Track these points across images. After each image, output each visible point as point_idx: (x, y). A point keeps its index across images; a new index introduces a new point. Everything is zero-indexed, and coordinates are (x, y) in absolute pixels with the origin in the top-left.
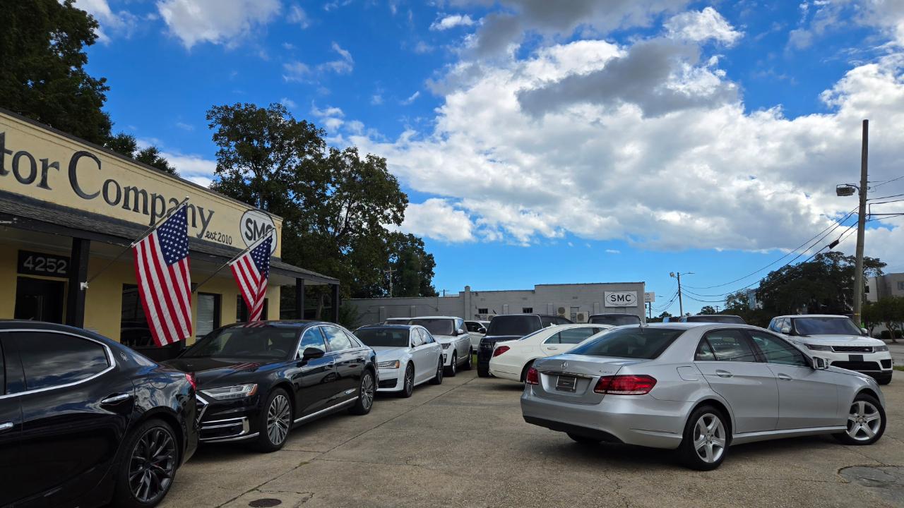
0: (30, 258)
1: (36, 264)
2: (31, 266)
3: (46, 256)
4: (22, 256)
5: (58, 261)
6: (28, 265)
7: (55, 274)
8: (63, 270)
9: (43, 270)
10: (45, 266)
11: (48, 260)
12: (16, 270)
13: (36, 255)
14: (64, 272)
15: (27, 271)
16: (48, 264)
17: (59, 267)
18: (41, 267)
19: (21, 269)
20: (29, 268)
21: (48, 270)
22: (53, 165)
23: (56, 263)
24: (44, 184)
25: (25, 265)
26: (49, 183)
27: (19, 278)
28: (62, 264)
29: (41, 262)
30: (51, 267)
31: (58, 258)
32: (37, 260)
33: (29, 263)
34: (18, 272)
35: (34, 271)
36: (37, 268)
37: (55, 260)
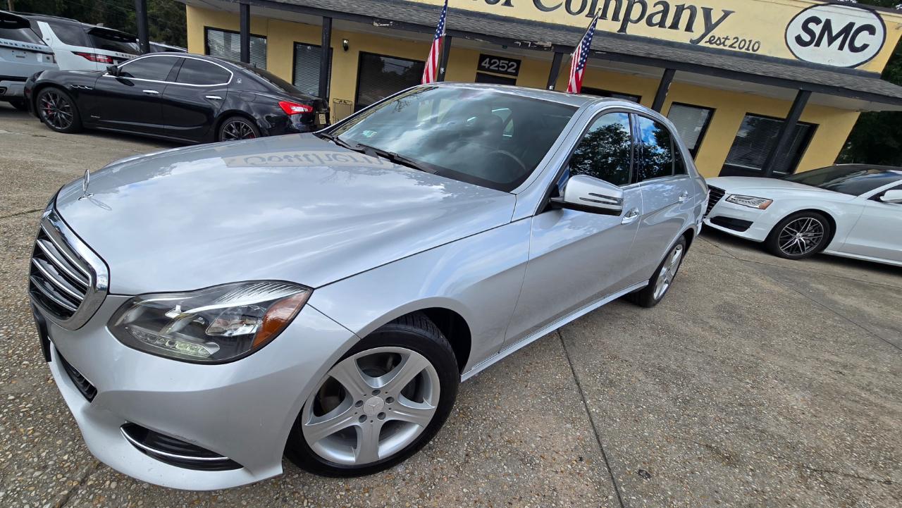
0: (488, 60)
1: (491, 64)
2: (487, 65)
3: (500, 59)
4: (483, 58)
5: (509, 62)
7: (506, 72)
8: (514, 69)
9: (497, 69)
10: (498, 66)
11: (502, 61)
12: (476, 67)
13: (491, 57)
14: (514, 71)
15: (484, 68)
16: (501, 65)
17: (509, 67)
18: (495, 67)
19: (480, 67)
20: (485, 66)
21: (500, 68)
23: (507, 64)
25: (483, 64)
27: (478, 73)
28: (513, 65)
29: (495, 63)
30: (503, 67)
31: (510, 60)
32: (492, 62)
33: (485, 64)
34: (478, 69)
35: (489, 70)
36: (492, 67)
37: (507, 62)
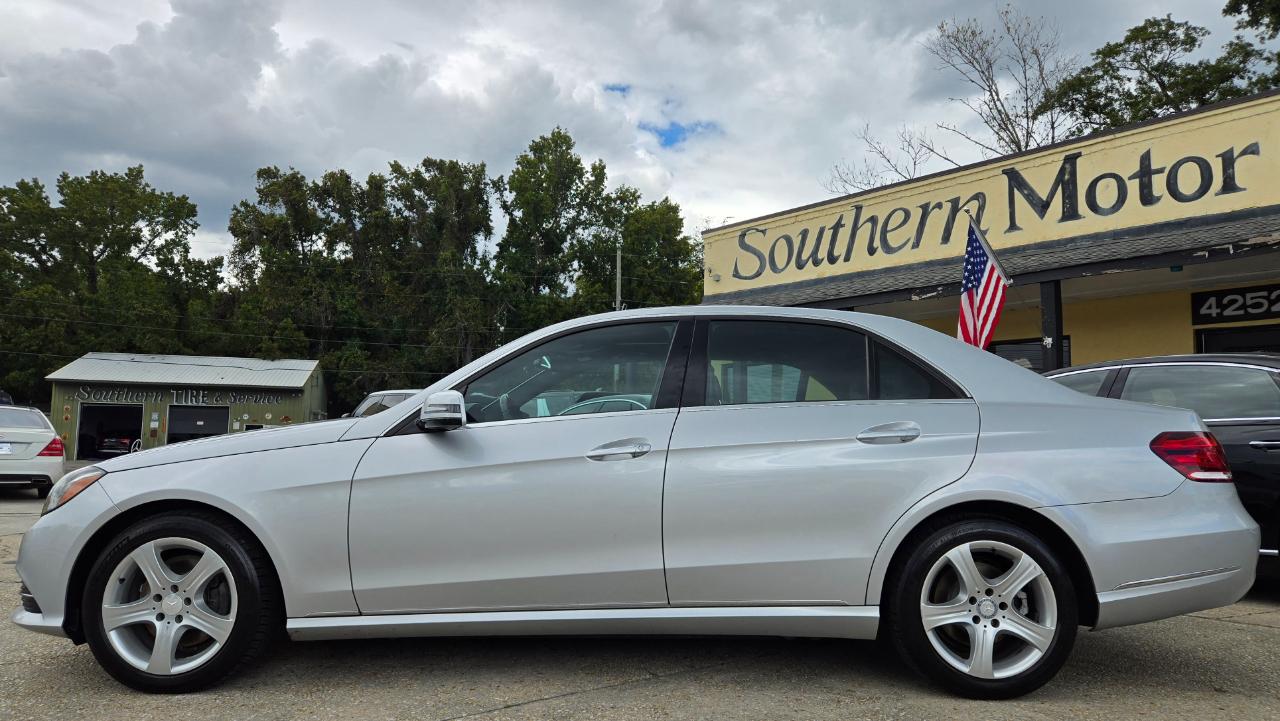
0: (1212, 300)
1: (1224, 307)
2: (1214, 312)
3: (1242, 292)
4: (1198, 299)
5: (1270, 294)
6: (1208, 312)
7: (1269, 315)
9: (1242, 312)
10: (1244, 306)
11: (1249, 296)
12: (1190, 321)
13: (1220, 295)
15: (1208, 319)
16: (1249, 302)
17: (1272, 302)
18: (1237, 309)
19: (1197, 318)
20: (1210, 315)
21: (1250, 310)
22: (1244, 153)
23: (1266, 297)
24: (1229, 186)
25: (1204, 311)
26: (1239, 182)
27: (1198, 333)
29: (1234, 301)
30: (1259, 305)
31: (1271, 288)
32: (1225, 301)
33: (1210, 308)
34: (1194, 323)
35: (1221, 318)
36: (1228, 312)
37: (1265, 294)
